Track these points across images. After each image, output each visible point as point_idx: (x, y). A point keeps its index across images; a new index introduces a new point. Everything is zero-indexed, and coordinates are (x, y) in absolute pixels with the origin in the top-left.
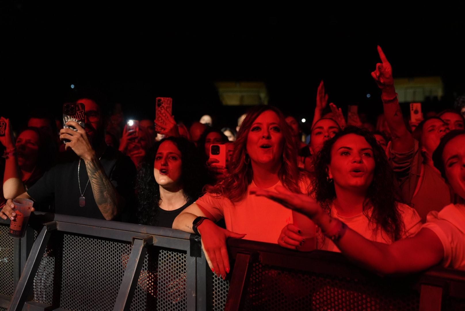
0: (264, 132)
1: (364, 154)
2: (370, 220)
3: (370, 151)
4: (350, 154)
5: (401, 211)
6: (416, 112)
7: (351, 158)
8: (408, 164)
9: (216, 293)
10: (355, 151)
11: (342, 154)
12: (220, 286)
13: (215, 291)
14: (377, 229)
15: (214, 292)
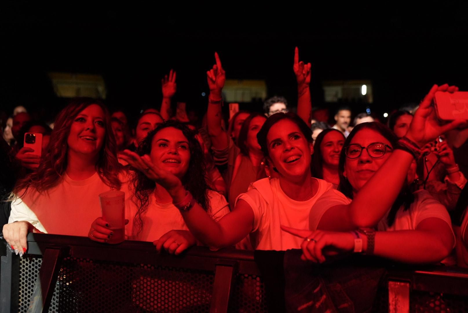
0: (88, 124)
1: (181, 146)
3: (186, 144)
4: (167, 146)
7: (167, 150)
8: (225, 159)
9: (23, 292)
10: (172, 143)
11: (160, 145)
12: (28, 284)
13: (22, 289)
15: (21, 291)
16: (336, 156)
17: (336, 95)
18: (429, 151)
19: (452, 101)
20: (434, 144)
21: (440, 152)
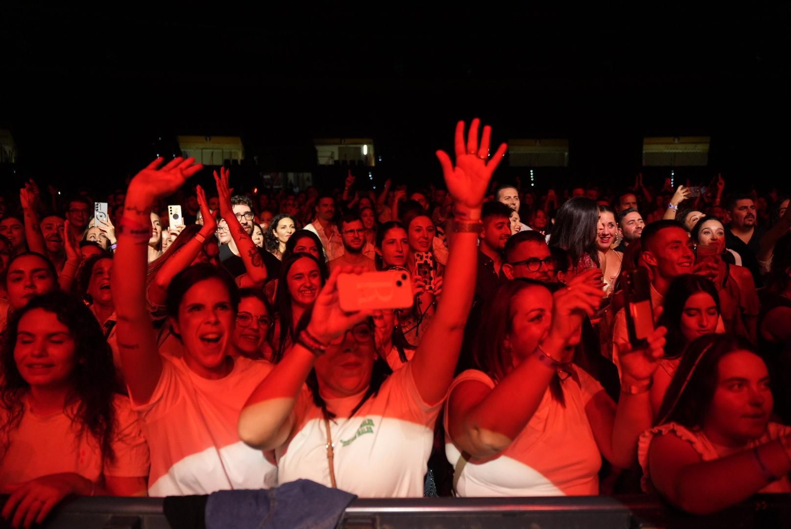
2: (73, 421)
5: (117, 405)
6: (176, 217)
14: (82, 429)
16: (308, 292)
17: (332, 157)
18: (423, 291)
19: (359, 286)
20: (428, 281)
21: (435, 291)
